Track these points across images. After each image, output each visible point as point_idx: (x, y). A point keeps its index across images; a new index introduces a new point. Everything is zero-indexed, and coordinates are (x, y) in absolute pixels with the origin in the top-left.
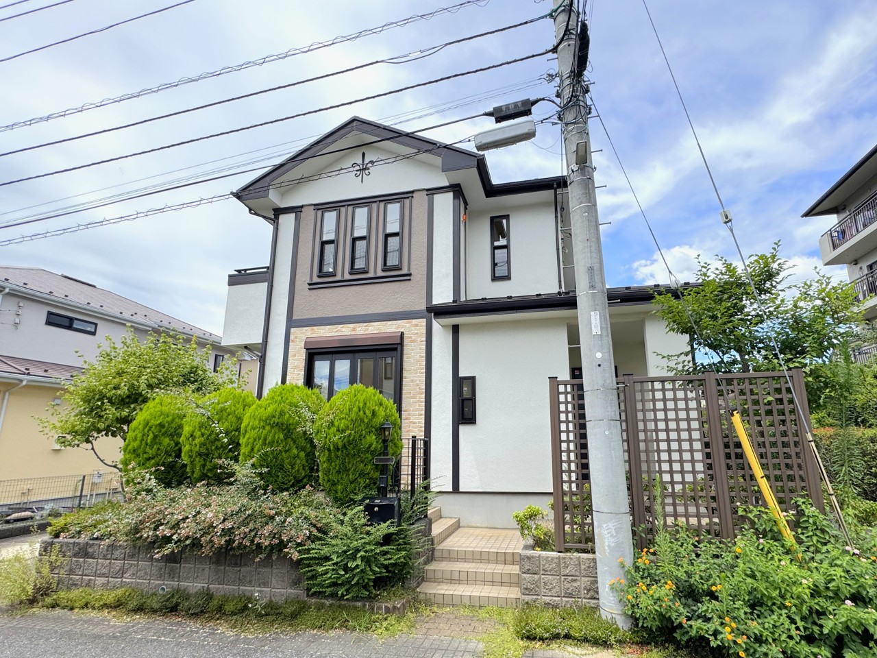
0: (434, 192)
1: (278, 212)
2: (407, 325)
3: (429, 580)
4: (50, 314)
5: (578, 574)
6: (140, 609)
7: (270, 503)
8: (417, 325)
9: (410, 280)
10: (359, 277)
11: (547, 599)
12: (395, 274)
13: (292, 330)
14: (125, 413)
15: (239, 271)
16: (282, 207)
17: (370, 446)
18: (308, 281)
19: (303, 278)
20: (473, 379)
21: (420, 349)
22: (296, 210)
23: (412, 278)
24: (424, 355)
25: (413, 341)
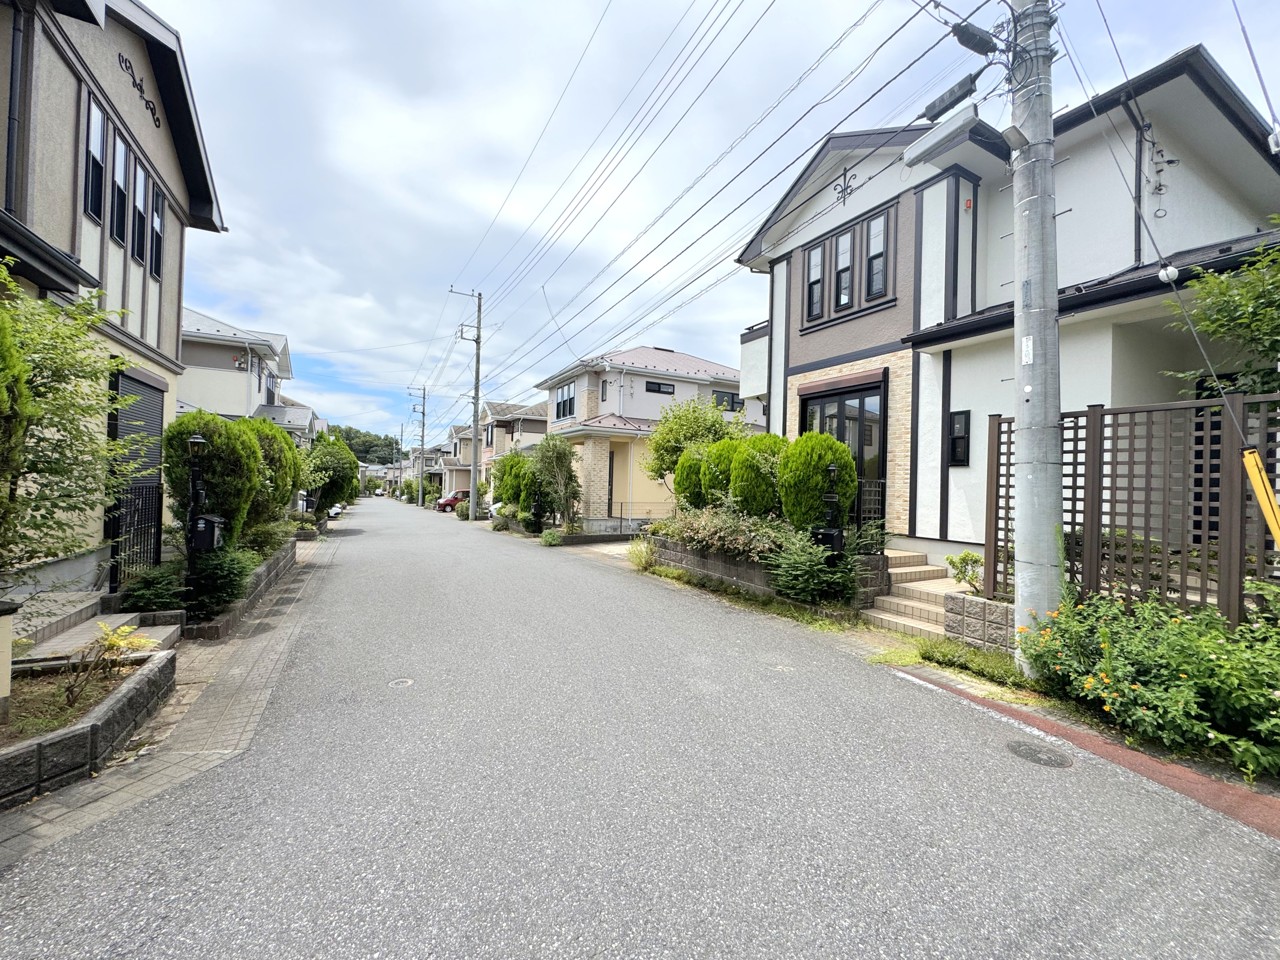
0: (923, 187)
1: (773, 263)
2: (893, 359)
3: (879, 608)
4: (648, 383)
5: (1004, 622)
6: (688, 582)
7: (746, 523)
8: (902, 358)
9: (895, 305)
10: (846, 314)
11: (969, 640)
12: (879, 300)
13: (789, 378)
14: (674, 457)
15: (748, 329)
16: (775, 257)
17: (817, 485)
18: (800, 328)
19: (796, 326)
20: (967, 414)
21: (907, 384)
22: (787, 257)
23: (897, 303)
24: (911, 390)
25: (898, 376)
